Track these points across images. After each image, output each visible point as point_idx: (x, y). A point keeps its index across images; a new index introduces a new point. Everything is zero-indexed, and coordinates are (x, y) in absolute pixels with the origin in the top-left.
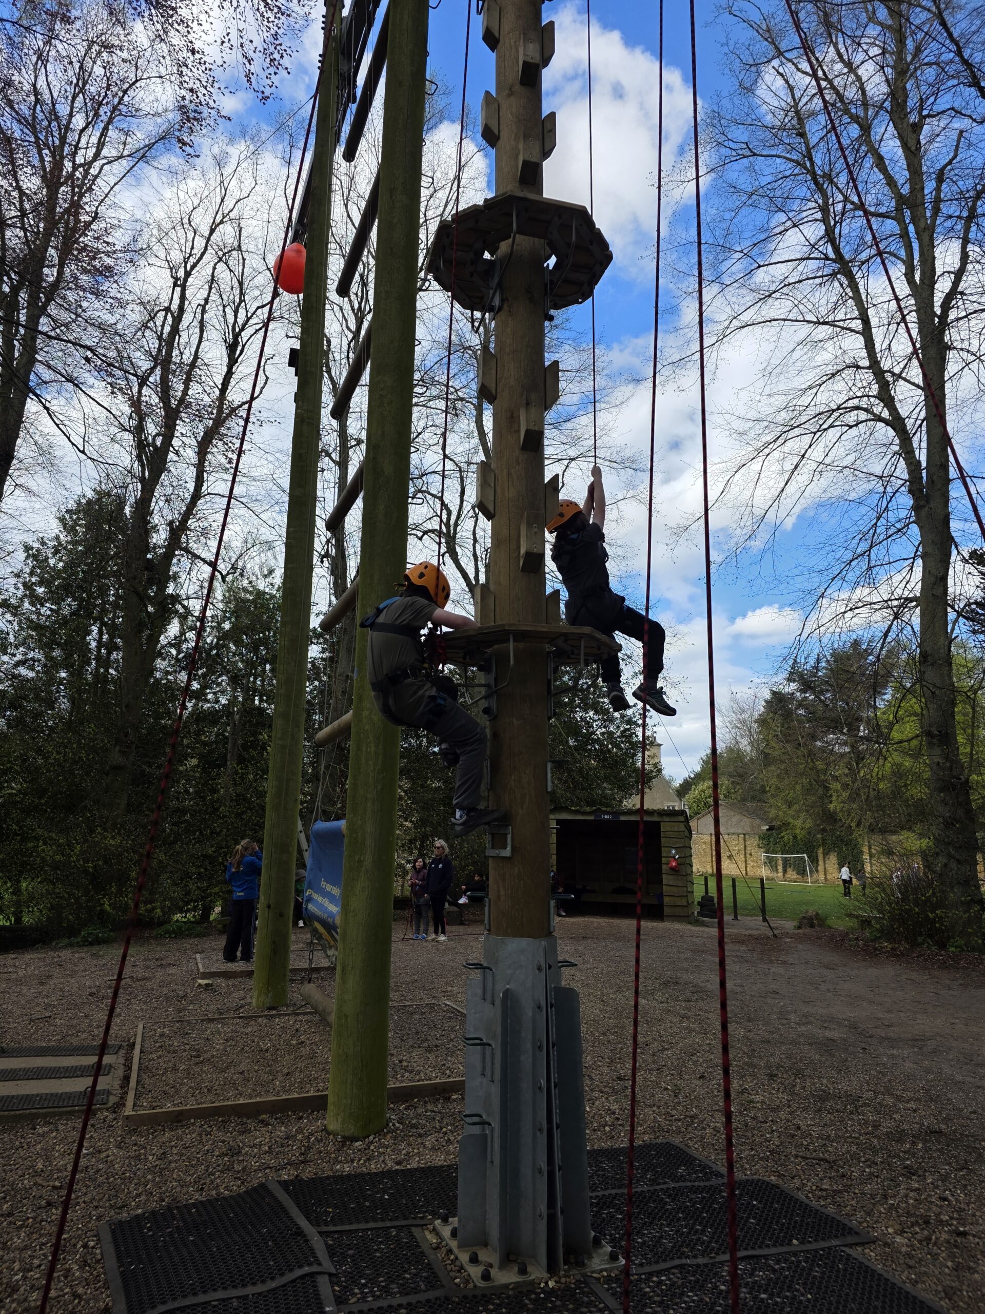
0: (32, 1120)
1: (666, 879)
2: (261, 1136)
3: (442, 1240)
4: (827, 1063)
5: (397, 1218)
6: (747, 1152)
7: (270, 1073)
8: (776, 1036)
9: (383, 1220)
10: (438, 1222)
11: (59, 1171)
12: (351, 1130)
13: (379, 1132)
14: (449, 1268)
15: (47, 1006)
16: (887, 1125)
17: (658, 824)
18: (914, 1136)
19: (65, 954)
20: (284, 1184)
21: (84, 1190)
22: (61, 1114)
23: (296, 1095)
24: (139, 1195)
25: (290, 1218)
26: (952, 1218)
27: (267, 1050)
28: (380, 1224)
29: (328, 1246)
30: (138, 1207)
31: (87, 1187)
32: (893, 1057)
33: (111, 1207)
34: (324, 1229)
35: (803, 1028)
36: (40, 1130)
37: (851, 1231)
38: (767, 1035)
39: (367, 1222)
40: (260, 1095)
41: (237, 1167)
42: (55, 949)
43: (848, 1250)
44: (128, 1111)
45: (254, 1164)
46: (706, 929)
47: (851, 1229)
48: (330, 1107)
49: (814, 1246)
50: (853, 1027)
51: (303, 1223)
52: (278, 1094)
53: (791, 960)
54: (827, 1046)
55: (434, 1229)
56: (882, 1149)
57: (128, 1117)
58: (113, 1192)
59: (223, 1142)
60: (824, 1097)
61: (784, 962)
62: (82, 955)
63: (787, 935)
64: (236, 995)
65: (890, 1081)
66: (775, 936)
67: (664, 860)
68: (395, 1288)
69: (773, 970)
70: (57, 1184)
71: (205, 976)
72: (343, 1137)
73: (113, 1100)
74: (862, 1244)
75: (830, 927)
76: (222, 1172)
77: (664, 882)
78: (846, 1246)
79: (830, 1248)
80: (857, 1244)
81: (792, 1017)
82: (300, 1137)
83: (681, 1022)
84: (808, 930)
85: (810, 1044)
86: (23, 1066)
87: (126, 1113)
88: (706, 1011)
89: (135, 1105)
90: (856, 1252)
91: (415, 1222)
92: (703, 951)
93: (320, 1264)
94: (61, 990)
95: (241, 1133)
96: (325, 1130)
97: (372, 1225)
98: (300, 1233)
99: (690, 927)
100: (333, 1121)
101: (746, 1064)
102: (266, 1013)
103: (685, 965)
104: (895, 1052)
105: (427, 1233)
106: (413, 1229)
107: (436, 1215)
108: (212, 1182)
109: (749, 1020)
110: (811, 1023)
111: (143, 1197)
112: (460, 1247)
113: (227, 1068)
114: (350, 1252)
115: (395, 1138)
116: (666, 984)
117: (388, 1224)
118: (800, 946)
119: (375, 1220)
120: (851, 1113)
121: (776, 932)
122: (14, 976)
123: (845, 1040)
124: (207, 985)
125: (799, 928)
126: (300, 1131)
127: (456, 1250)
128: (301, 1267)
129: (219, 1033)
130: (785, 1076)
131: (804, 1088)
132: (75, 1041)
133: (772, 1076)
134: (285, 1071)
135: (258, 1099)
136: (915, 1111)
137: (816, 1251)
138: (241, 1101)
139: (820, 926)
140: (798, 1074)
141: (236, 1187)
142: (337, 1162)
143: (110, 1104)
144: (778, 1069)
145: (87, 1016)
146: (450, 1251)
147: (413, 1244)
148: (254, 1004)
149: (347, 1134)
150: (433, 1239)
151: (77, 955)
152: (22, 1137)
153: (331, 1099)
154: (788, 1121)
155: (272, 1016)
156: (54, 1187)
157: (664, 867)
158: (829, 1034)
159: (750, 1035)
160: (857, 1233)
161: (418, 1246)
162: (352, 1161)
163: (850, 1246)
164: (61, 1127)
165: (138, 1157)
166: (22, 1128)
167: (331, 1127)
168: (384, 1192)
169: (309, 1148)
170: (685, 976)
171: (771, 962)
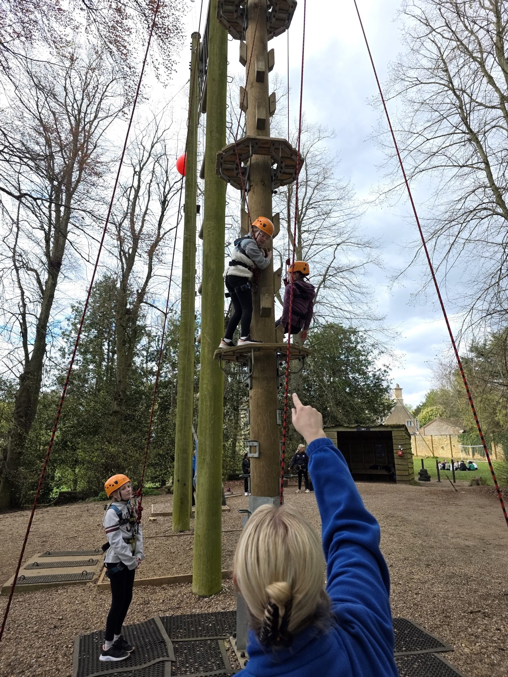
0: (56, 586)
1: (396, 461)
2: (160, 594)
3: (231, 646)
4: (461, 559)
5: (213, 636)
6: (401, 605)
7: (172, 564)
8: (438, 544)
9: (205, 636)
10: (231, 638)
11: (63, 611)
12: (203, 593)
13: (217, 593)
14: (231, 659)
15: (77, 531)
16: (482, 591)
17: (391, 432)
18: (495, 597)
19: (91, 505)
20: (162, 619)
21: (73, 620)
22: (70, 584)
23: (182, 575)
24: (97, 623)
25: (160, 634)
26: (499, 639)
27: (174, 553)
28: (203, 638)
29: (175, 649)
30: (95, 628)
31: (74, 619)
32: (498, 555)
33: (83, 629)
34: (176, 640)
35: (454, 540)
36: (60, 592)
37: (441, 645)
38: (433, 544)
39: (197, 637)
40: (165, 575)
41: (146, 610)
42: (87, 503)
43: (436, 654)
44: (99, 583)
45: (154, 609)
46: (419, 487)
47: (441, 644)
48: (194, 581)
49: (420, 652)
50: (482, 539)
51: (165, 636)
52: (173, 574)
53: (461, 504)
54: (463, 550)
55: (229, 641)
56: (474, 603)
57: (99, 586)
58: (85, 622)
59: (142, 598)
60: (453, 576)
61: (457, 505)
62: (99, 505)
63: (463, 490)
64: (167, 525)
65: (491, 568)
66: (456, 490)
67: (395, 451)
68: (201, 668)
69: (449, 509)
70: (61, 617)
71: (153, 515)
72: (199, 596)
73: (95, 577)
74: (446, 652)
75: (488, 485)
76: (138, 612)
77: (396, 462)
78: (437, 652)
79: (427, 653)
80: (443, 652)
81: (450, 534)
82: (179, 596)
83: (389, 537)
84: (475, 487)
85: (455, 549)
86: (57, 561)
87: (98, 584)
88: (405, 532)
89: (103, 580)
90: (440, 656)
91: (221, 637)
92: (413, 499)
93: (168, 656)
94: (85, 523)
95: (152, 594)
96: (191, 592)
97: (199, 638)
98: (163, 642)
99: (411, 487)
100: (195, 588)
101: (416, 559)
102: (179, 534)
103: (400, 507)
104: (500, 552)
105: (225, 643)
106: (219, 641)
107: (231, 634)
108: (132, 617)
109: (426, 536)
110: (459, 537)
111: (99, 624)
112: (238, 650)
113: (152, 561)
114: (185, 651)
115: (225, 596)
116: (387, 517)
117: (207, 638)
118: (469, 496)
119: (201, 636)
120: (464, 584)
121: (457, 488)
122: (65, 516)
123: (475, 546)
124: (154, 520)
125: (471, 486)
126: (180, 592)
127: (236, 651)
128: (159, 657)
129: (153, 544)
130: (435, 565)
131: (443, 572)
132: (85, 549)
133: (428, 566)
134: (180, 563)
135: (163, 577)
136: (500, 583)
137: (419, 655)
138: (155, 578)
139: (483, 484)
140: (443, 564)
141: (143, 619)
142: (194, 607)
143: (93, 579)
144: (432, 561)
145: (94, 536)
146: (234, 652)
147: (217, 647)
148: (173, 529)
149: (201, 594)
150: (227, 646)
151: (96, 506)
152: (51, 595)
153: (194, 577)
154: (429, 588)
155: (180, 535)
156: (59, 619)
157: (395, 455)
158: (467, 543)
159: (424, 544)
160: (443, 646)
161: (219, 649)
162: (202, 608)
163: (438, 652)
164: (69, 590)
165: (101, 605)
166: (52, 591)
167: (194, 591)
168: (210, 622)
169: (182, 601)
170: (398, 513)
171: (449, 504)
